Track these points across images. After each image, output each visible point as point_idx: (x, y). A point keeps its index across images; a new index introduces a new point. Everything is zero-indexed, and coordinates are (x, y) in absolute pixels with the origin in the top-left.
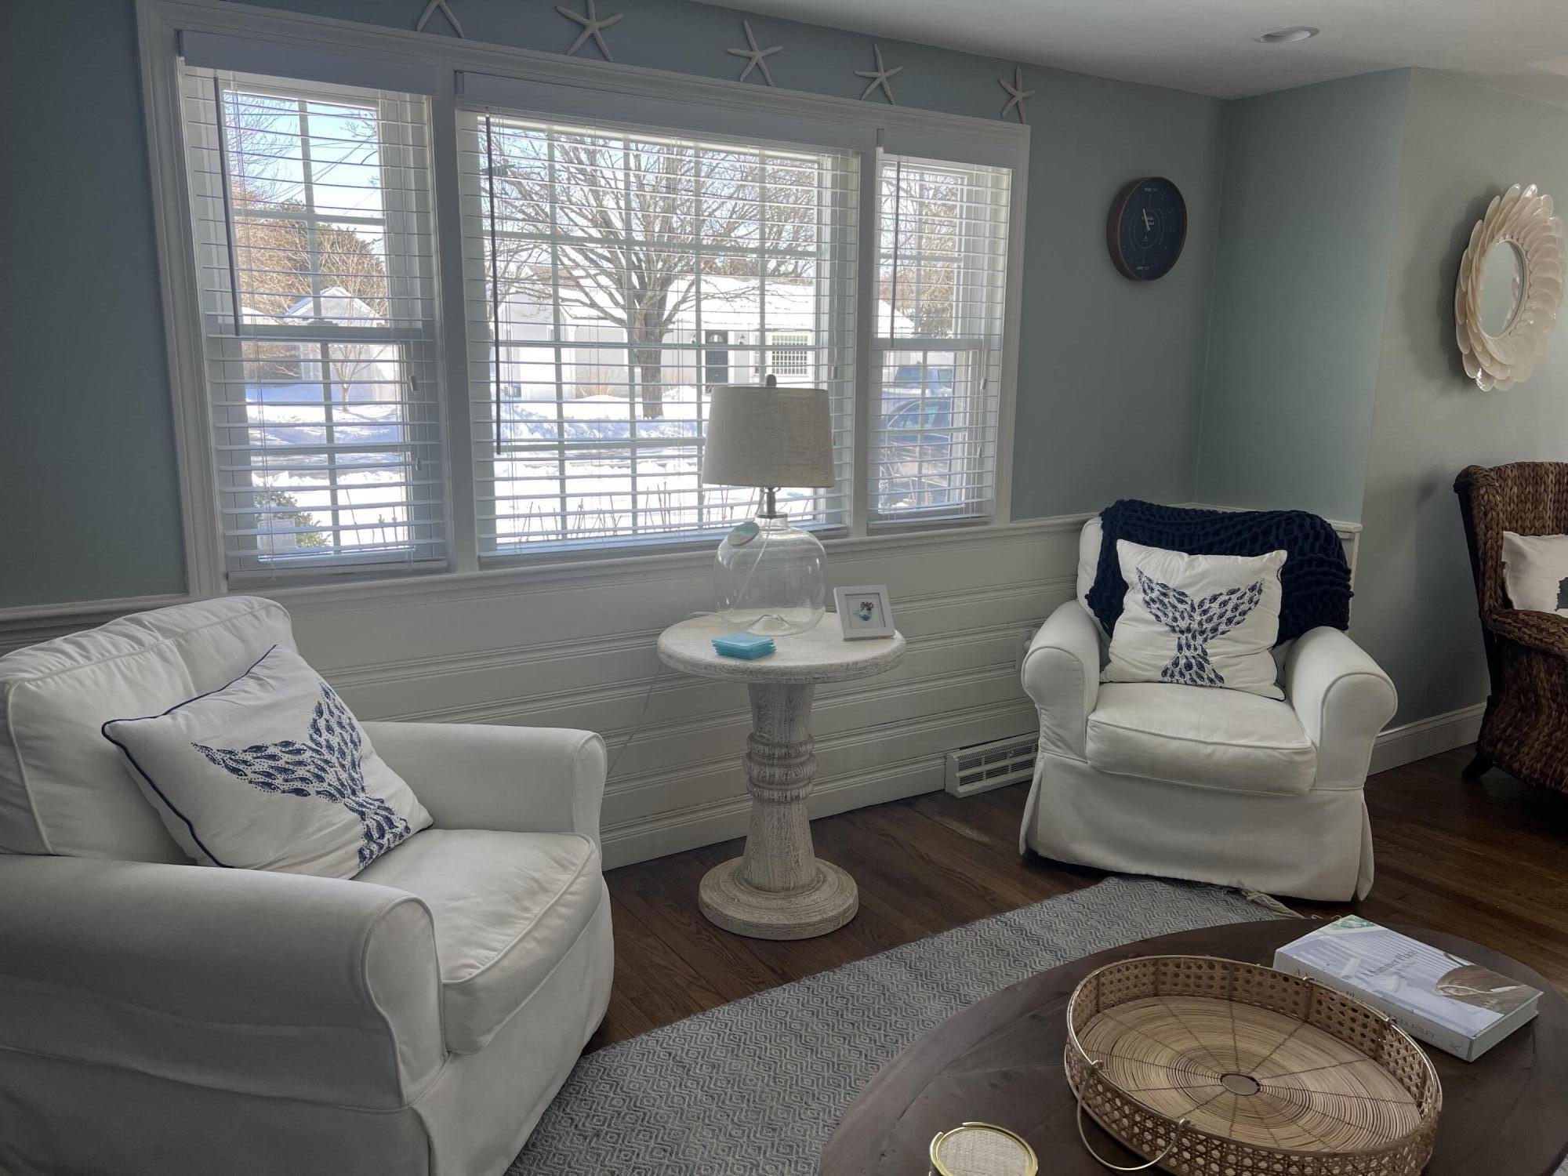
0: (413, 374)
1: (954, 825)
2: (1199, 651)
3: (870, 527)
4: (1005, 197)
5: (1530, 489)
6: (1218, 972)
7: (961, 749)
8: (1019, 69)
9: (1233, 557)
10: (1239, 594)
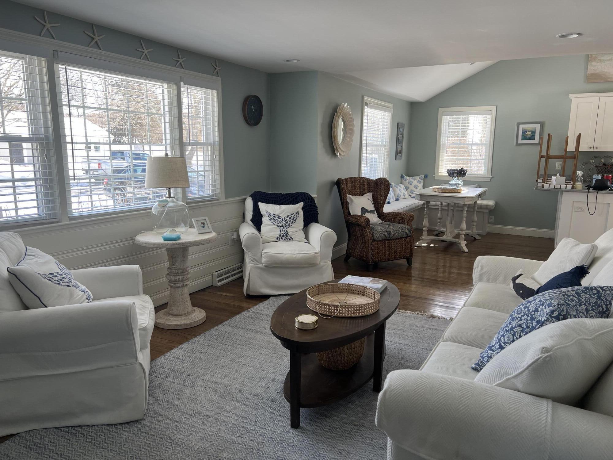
0: (46, 153)
1: (221, 293)
2: (286, 232)
3: (187, 202)
4: (216, 99)
5: (353, 184)
6: (331, 286)
7: (216, 272)
8: (217, 61)
9: (290, 205)
10: (294, 215)
